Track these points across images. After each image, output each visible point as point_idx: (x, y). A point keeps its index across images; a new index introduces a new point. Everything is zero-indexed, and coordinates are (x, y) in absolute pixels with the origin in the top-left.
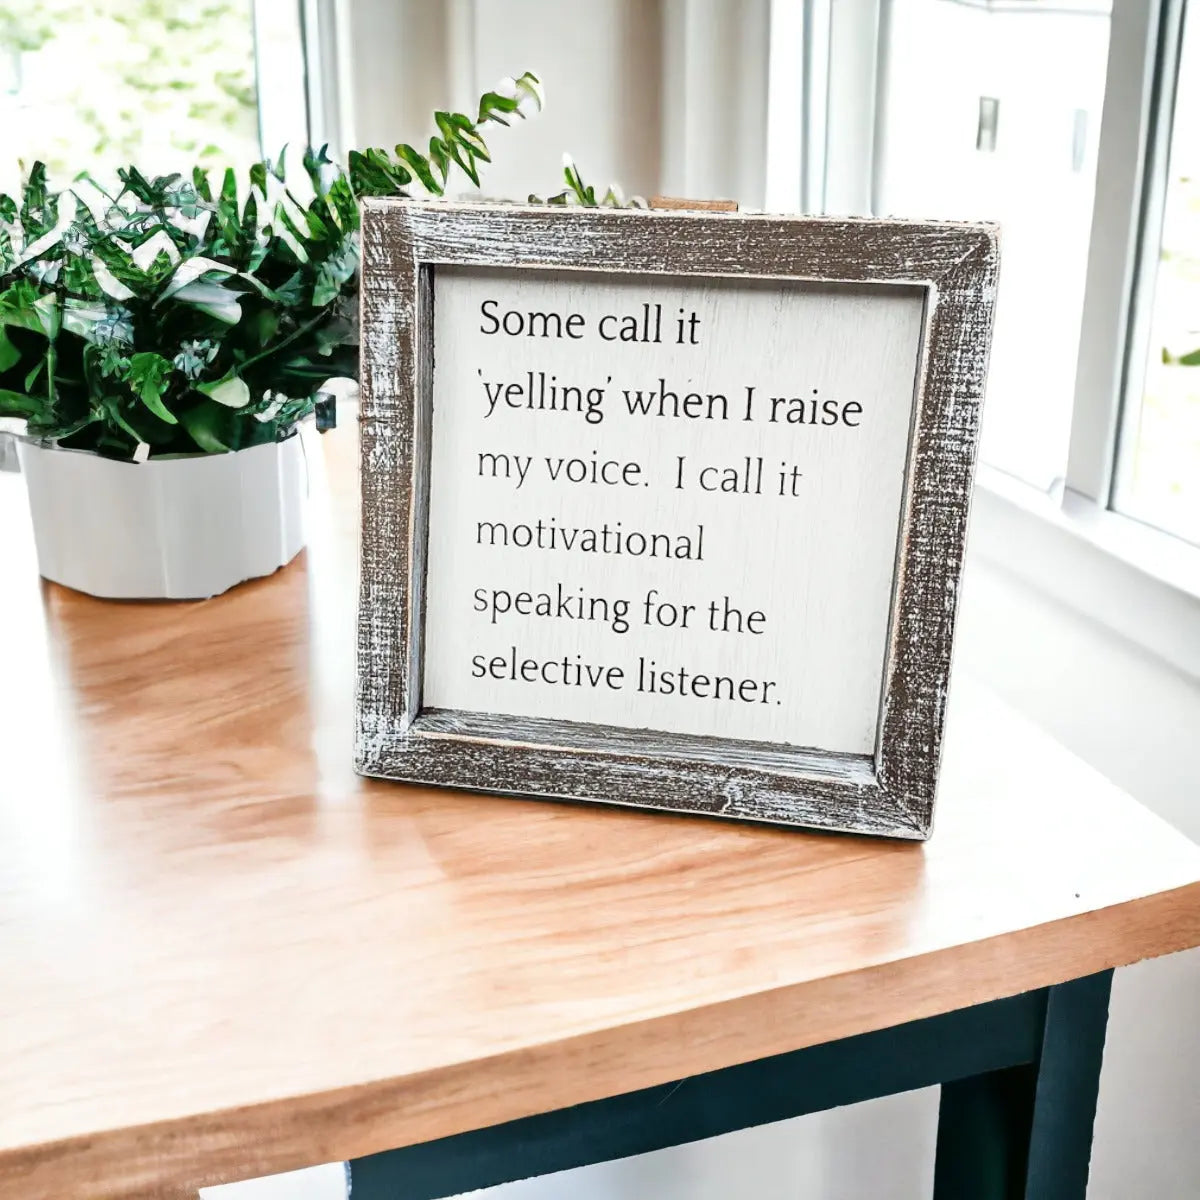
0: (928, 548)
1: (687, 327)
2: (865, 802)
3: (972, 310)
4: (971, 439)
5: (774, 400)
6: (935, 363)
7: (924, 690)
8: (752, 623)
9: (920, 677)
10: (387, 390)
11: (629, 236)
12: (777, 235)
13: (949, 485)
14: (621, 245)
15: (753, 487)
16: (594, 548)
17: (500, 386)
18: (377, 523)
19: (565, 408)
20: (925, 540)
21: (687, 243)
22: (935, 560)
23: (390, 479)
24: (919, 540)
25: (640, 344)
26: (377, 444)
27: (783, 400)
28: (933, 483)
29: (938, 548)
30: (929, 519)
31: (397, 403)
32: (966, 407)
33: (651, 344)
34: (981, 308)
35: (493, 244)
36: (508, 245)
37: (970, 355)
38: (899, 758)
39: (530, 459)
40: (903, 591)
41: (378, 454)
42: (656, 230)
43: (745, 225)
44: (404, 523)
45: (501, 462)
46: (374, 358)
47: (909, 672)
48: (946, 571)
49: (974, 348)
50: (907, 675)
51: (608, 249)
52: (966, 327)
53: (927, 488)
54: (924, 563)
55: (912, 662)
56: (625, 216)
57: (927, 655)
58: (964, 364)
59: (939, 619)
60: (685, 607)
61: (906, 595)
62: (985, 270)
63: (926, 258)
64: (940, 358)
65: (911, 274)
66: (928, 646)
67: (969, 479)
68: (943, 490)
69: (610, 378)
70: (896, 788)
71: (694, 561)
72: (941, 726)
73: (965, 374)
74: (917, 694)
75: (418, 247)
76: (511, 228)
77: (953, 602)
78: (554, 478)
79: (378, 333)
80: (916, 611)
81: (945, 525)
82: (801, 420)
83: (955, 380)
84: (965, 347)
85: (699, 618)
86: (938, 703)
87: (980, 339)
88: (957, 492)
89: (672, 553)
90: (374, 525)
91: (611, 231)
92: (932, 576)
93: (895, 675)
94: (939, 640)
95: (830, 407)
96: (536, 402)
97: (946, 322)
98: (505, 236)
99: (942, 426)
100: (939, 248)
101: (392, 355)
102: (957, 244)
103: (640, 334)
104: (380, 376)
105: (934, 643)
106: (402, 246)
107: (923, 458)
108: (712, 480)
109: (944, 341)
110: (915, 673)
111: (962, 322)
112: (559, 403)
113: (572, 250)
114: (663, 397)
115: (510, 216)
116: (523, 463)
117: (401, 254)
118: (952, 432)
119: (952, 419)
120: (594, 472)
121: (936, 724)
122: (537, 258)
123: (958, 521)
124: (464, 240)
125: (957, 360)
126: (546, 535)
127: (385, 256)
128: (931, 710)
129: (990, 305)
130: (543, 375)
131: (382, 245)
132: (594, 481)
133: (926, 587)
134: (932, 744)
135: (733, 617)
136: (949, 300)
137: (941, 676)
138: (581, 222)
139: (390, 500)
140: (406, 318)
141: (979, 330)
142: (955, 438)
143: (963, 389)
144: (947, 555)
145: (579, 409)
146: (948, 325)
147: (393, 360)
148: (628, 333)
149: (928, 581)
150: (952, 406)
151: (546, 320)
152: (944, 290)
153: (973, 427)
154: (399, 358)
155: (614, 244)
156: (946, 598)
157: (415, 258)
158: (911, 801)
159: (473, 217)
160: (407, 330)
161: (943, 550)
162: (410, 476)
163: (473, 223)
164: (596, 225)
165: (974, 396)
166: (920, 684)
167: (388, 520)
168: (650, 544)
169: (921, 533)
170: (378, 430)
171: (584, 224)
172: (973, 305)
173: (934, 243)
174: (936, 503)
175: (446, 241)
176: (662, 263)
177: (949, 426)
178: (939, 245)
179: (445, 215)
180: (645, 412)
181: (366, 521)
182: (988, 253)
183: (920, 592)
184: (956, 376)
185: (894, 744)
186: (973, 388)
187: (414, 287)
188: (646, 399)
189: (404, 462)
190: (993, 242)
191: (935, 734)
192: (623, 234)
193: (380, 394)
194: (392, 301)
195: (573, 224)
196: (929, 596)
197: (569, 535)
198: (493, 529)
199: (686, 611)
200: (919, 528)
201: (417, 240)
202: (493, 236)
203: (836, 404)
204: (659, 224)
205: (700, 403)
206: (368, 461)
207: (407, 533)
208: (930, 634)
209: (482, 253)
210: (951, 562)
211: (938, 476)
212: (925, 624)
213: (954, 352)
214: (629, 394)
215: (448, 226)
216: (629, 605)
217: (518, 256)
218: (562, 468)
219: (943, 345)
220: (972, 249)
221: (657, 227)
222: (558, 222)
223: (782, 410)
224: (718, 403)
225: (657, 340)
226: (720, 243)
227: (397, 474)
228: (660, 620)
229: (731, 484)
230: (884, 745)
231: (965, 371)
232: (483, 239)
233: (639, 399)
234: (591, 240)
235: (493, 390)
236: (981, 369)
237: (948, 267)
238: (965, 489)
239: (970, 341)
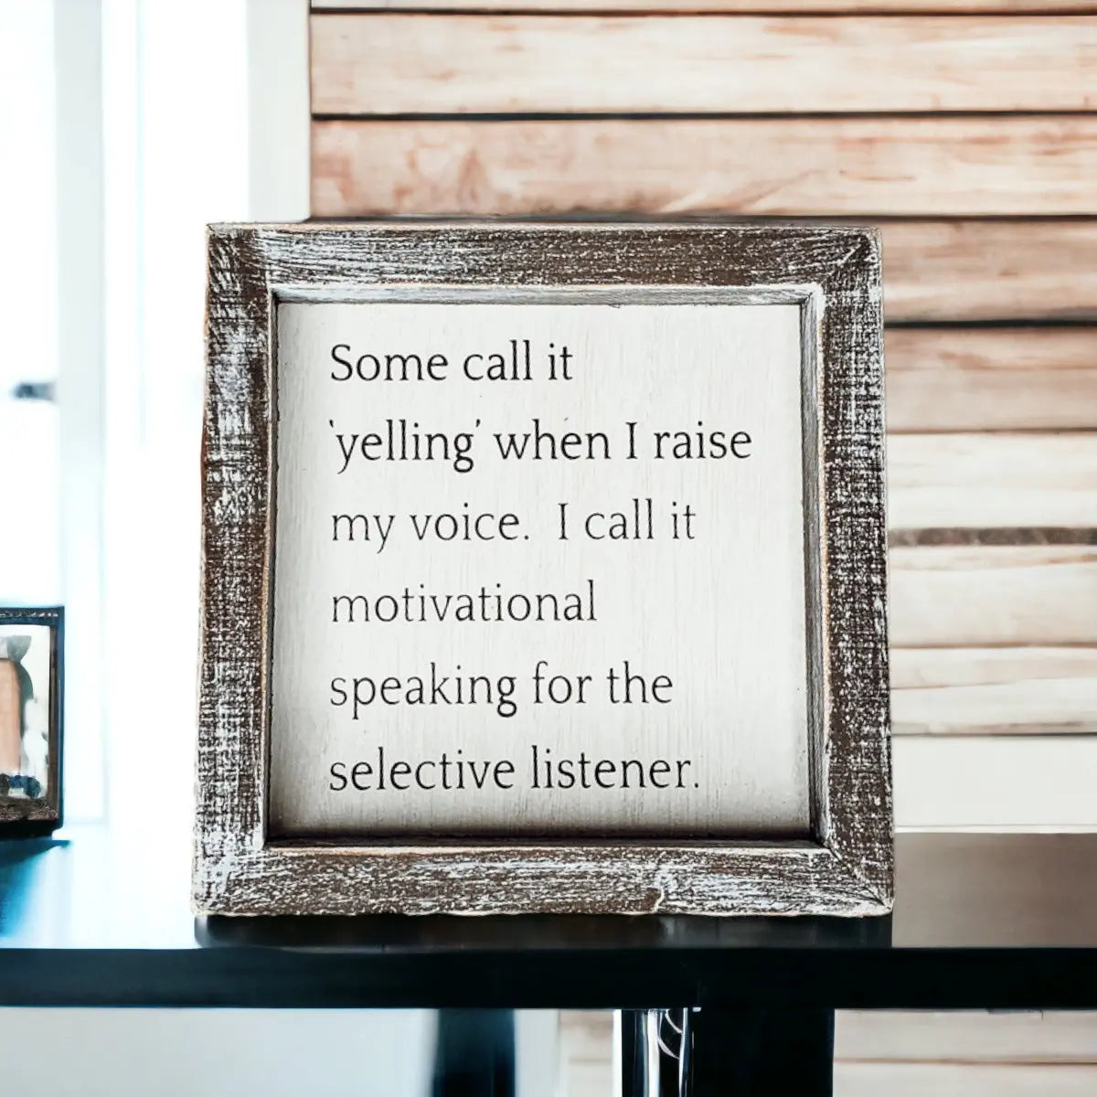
0: (849, 565)
1: (559, 361)
2: (818, 876)
3: (861, 311)
4: (878, 443)
5: (658, 435)
6: (831, 366)
7: (866, 729)
8: (657, 690)
9: (860, 714)
10: (236, 429)
11: (502, 252)
12: (655, 245)
13: (863, 494)
14: (495, 260)
15: (644, 532)
16: (470, 616)
17: (355, 437)
18: (224, 586)
19: (430, 457)
20: (845, 557)
21: (564, 256)
22: (859, 578)
23: (240, 531)
24: (839, 557)
25: (509, 383)
26: (225, 492)
27: (667, 435)
28: (846, 493)
29: (860, 565)
30: (846, 533)
31: (248, 443)
32: (868, 410)
33: (521, 382)
34: (869, 308)
35: (356, 264)
36: (372, 265)
37: (865, 356)
38: (849, 816)
39: (392, 517)
40: (829, 616)
41: (225, 503)
42: (530, 244)
43: (622, 236)
44: (257, 583)
45: (359, 524)
46: (221, 394)
47: (847, 710)
48: (871, 590)
49: (867, 349)
50: (846, 714)
51: (481, 265)
52: (857, 328)
53: (839, 499)
54: (847, 582)
55: (849, 697)
56: (496, 232)
57: (865, 688)
58: (860, 366)
59: (872, 645)
60: (580, 678)
61: (832, 620)
62: (868, 270)
63: (808, 261)
64: (834, 362)
65: (796, 278)
66: (864, 677)
67: (882, 486)
68: (856, 499)
69: (478, 422)
70: (850, 854)
71: (585, 623)
72: (890, 772)
73: (862, 376)
74: (859, 736)
75: (271, 272)
76: (375, 247)
77: (883, 624)
78: (421, 538)
79: (225, 366)
80: (846, 637)
81: (863, 538)
82: (688, 454)
83: (853, 383)
84: (858, 349)
85: (597, 690)
86: (884, 744)
87: (872, 339)
88: (871, 501)
89: (561, 615)
90: (220, 587)
91: (482, 246)
92: (858, 596)
93: (833, 716)
94: (875, 669)
95: (717, 439)
96: (397, 453)
97: (836, 324)
98: (369, 256)
99: (846, 431)
100: (820, 251)
101: (241, 388)
102: (838, 246)
103: (509, 372)
104: (227, 413)
105: (870, 673)
106: (253, 271)
107: (831, 467)
108: (599, 527)
109: (837, 344)
110: (854, 710)
111: (853, 324)
112: (423, 452)
113: (443, 267)
114: (538, 439)
115: (373, 236)
116: (385, 522)
117: (251, 278)
118: (857, 437)
119: (856, 424)
120: (466, 527)
121: (885, 770)
122: (405, 277)
123: (877, 532)
124: (322, 262)
125: (853, 362)
126: (415, 604)
127: (234, 282)
128: (877, 752)
129: (878, 305)
130: (403, 422)
131: (231, 271)
132: (467, 538)
133: (852, 609)
134: (884, 794)
135: (635, 685)
136: (836, 302)
137: (883, 711)
138: (450, 239)
139: (240, 557)
140: (258, 348)
141: (870, 331)
142: (861, 443)
143: (863, 392)
144: (870, 571)
145: (446, 457)
146: (838, 327)
147: (243, 394)
148: (496, 372)
149: (853, 603)
150: (853, 411)
151: (404, 362)
152: (830, 292)
153: (877, 430)
154: (250, 392)
155: (488, 260)
156: (876, 620)
157: (268, 282)
158: (869, 868)
159: (332, 238)
160: (259, 361)
161: (865, 566)
162: (264, 526)
163: (333, 244)
164: (466, 241)
165: (875, 398)
166: (861, 724)
167: (237, 580)
168: (534, 606)
169: (839, 548)
170: (225, 475)
171: (454, 241)
172: (861, 306)
173: (814, 246)
174: (851, 514)
175: (303, 264)
176: (539, 277)
177: (853, 431)
178: (819, 248)
179: (301, 236)
180: (519, 457)
181: (210, 584)
182: (869, 254)
183: (848, 615)
184: (854, 379)
185: (842, 798)
186: (873, 390)
187: (267, 313)
188: (519, 441)
189: (257, 511)
190: (873, 242)
191: (885, 782)
192: (496, 250)
193: (228, 433)
194: (241, 330)
195: (443, 241)
196: (858, 620)
197: (441, 602)
198: (351, 603)
199: (581, 683)
200: (838, 544)
201: (270, 264)
202: (355, 256)
203: (723, 436)
204: (533, 238)
205: (579, 442)
206: (213, 513)
207: (260, 595)
208: (864, 663)
209: (344, 275)
210: (876, 579)
211: (849, 486)
212: (857, 652)
213: (848, 354)
214: (501, 438)
215: (305, 248)
216: (515, 682)
217: (384, 276)
218: (431, 526)
219: (836, 348)
220: (853, 251)
221: (532, 241)
222: (425, 240)
223: (667, 445)
224: (598, 442)
225: (528, 377)
226: (599, 255)
227: (248, 525)
228: (552, 698)
229: (621, 530)
230: (831, 801)
231: (862, 373)
232: (344, 260)
233: (512, 442)
234: (462, 256)
235: (348, 442)
236: (877, 370)
237: (831, 269)
238: (879, 497)
239: (863, 342)
